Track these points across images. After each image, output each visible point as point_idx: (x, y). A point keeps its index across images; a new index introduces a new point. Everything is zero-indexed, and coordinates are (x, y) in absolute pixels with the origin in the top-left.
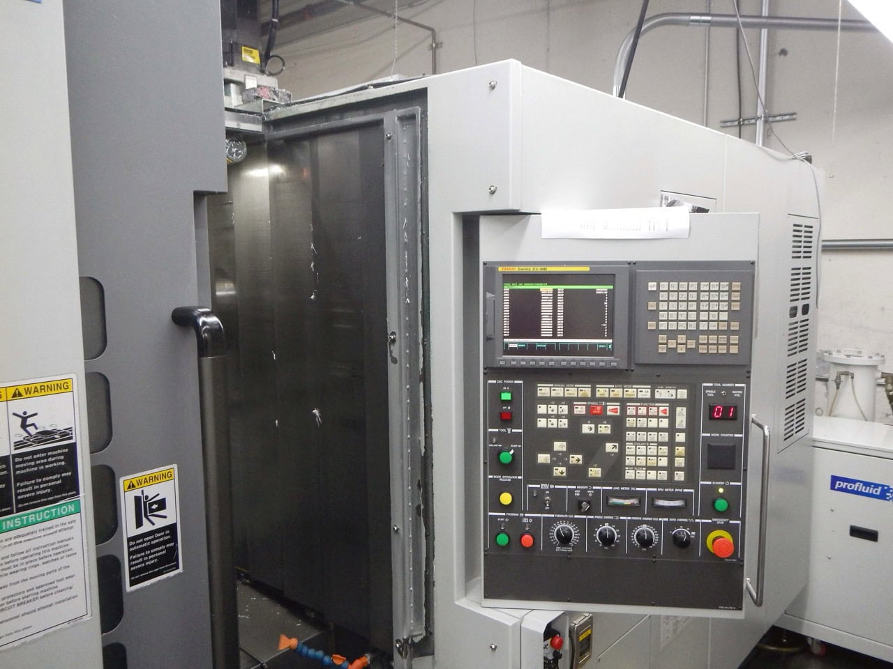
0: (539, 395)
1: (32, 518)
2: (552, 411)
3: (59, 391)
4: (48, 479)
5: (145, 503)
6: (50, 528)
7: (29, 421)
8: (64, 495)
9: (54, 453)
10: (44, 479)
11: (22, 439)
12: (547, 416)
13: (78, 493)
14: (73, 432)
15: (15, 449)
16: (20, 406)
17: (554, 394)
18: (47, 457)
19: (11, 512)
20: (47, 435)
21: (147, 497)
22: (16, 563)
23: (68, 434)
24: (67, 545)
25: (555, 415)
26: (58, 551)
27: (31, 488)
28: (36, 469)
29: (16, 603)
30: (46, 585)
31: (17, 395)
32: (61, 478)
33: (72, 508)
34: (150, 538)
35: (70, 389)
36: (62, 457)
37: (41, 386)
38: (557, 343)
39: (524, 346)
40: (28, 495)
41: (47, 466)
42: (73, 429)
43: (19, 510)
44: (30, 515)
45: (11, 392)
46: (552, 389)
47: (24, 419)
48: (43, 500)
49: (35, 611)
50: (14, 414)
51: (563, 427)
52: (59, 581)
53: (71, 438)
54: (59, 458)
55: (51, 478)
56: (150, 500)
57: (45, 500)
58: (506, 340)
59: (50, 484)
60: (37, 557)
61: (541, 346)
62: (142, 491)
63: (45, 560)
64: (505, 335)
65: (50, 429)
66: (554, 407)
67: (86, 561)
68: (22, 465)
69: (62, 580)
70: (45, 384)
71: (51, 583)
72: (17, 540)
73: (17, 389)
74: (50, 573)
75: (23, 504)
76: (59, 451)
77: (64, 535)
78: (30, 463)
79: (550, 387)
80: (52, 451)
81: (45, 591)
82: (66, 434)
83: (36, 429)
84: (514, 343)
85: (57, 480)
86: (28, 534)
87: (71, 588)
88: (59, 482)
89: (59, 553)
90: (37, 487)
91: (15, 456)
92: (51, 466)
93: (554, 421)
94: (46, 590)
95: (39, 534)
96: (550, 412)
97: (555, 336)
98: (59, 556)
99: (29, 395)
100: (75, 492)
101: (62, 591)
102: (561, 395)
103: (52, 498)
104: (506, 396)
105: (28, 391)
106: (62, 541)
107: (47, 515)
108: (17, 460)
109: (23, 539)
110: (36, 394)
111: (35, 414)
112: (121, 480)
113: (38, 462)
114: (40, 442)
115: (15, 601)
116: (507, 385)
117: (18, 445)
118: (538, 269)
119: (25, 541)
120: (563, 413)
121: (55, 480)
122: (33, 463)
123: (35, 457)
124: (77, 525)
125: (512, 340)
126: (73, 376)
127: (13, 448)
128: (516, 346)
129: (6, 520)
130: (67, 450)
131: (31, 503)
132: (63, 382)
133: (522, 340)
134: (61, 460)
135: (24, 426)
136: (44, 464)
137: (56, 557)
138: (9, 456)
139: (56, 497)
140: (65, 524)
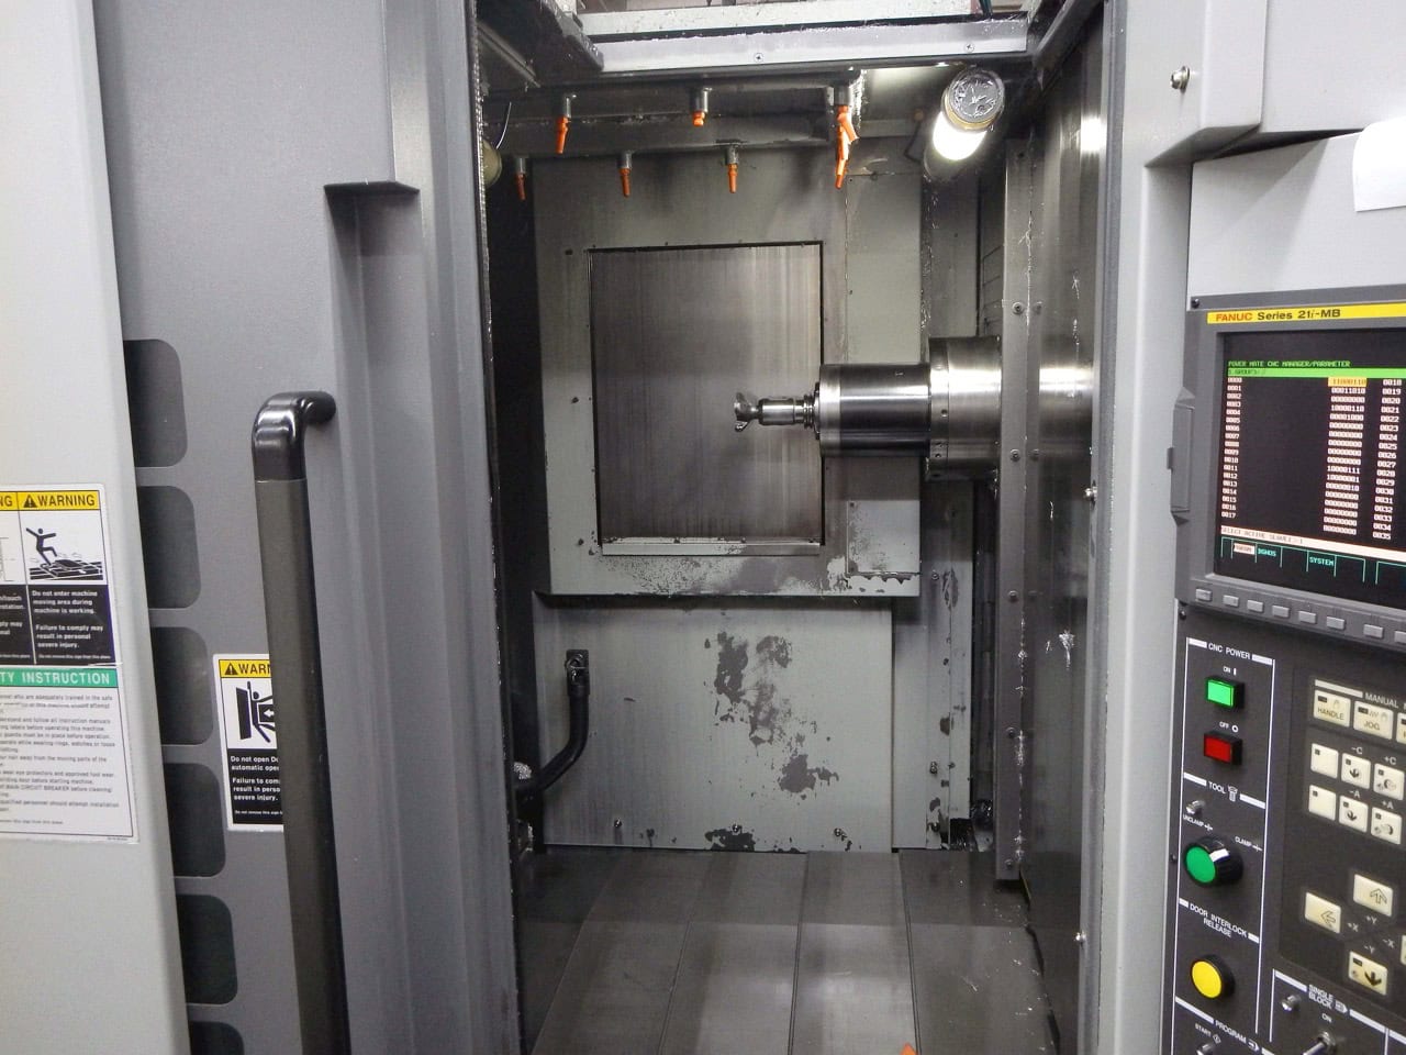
0: (1317, 714)
1: (56, 678)
2: (1355, 774)
3: (82, 506)
4: (73, 628)
5: (254, 704)
6: (79, 698)
7: (47, 543)
8: (95, 657)
9: (80, 594)
10: (68, 628)
11: (38, 566)
12: (1339, 787)
13: (113, 660)
14: (103, 569)
15: (32, 578)
16: (35, 520)
17: (1361, 723)
18: (71, 598)
19: (29, 662)
20: (68, 567)
21: (256, 695)
22: (40, 732)
23: (96, 571)
24: (102, 729)
25: (1361, 790)
26: (91, 733)
27: (52, 636)
28: (58, 611)
29: (44, 784)
30: (79, 774)
31: (30, 505)
32: (90, 632)
33: (106, 678)
34: (263, 760)
35: (96, 506)
36: (90, 603)
37: (58, 497)
38: (1372, 561)
39: (1273, 553)
40: (50, 645)
41: (71, 611)
42: (103, 565)
43: (40, 662)
44: (56, 672)
45: (23, 499)
46: (1359, 704)
47: (40, 540)
48: (68, 656)
49: (65, 804)
50: (28, 530)
51: (1384, 835)
52: (95, 775)
53: (100, 578)
54: (86, 602)
55: (77, 628)
56: (261, 701)
57: (71, 657)
58: (1226, 530)
59: (76, 637)
60: (65, 732)
61: (1320, 561)
62: (249, 683)
63: (75, 740)
64: (1224, 514)
65: (73, 559)
66: (1362, 765)
67: (128, 760)
68: (41, 602)
69: (98, 775)
70: (64, 494)
71: (84, 774)
72: (40, 702)
73: (29, 496)
74: (82, 759)
75: (44, 654)
76: (86, 594)
77: (99, 714)
78: (49, 602)
79: (1353, 699)
80: (77, 591)
81: (77, 782)
82: (93, 571)
83: (56, 555)
84: (1248, 540)
85: (83, 633)
86: (52, 698)
87: (109, 791)
88: (88, 637)
89: (92, 737)
90: (60, 636)
91: (32, 588)
92: (76, 611)
93: (1359, 808)
94: (79, 782)
95: (65, 702)
96: (1347, 777)
97: (1364, 536)
98: (92, 741)
99: (43, 507)
100: (108, 657)
101: (98, 790)
102: (1385, 731)
103: (79, 657)
104: (1221, 694)
105: (43, 501)
106: (95, 722)
107: (75, 678)
108: (35, 593)
109: (47, 702)
110: (53, 507)
111: (53, 535)
112: (216, 658)
113: (59, 602)
114: (62, 575)
115: (42, 781)
116: (1233, 662)
117: (35, 573)
118: (1315, 315)
119: (50, 706)
120: (1386, 792)
121: (82, 633)
122: (53, 603)
123: (56, 594)
124: (113, 703)
125: (1242, 532)
126: (99, 487)
127: (29, 576)
128: (1252, 551)
129: (26, 671)
130: (95, 594)
131: (54, 657)
132: (86, 494)
133: (1268, 536)
134: (89, 607)
135: (40, 549)
136: (67, 607)
137: (88, 741)
138: (24, 586)
139: (85, 657)
140: (98, 698)
